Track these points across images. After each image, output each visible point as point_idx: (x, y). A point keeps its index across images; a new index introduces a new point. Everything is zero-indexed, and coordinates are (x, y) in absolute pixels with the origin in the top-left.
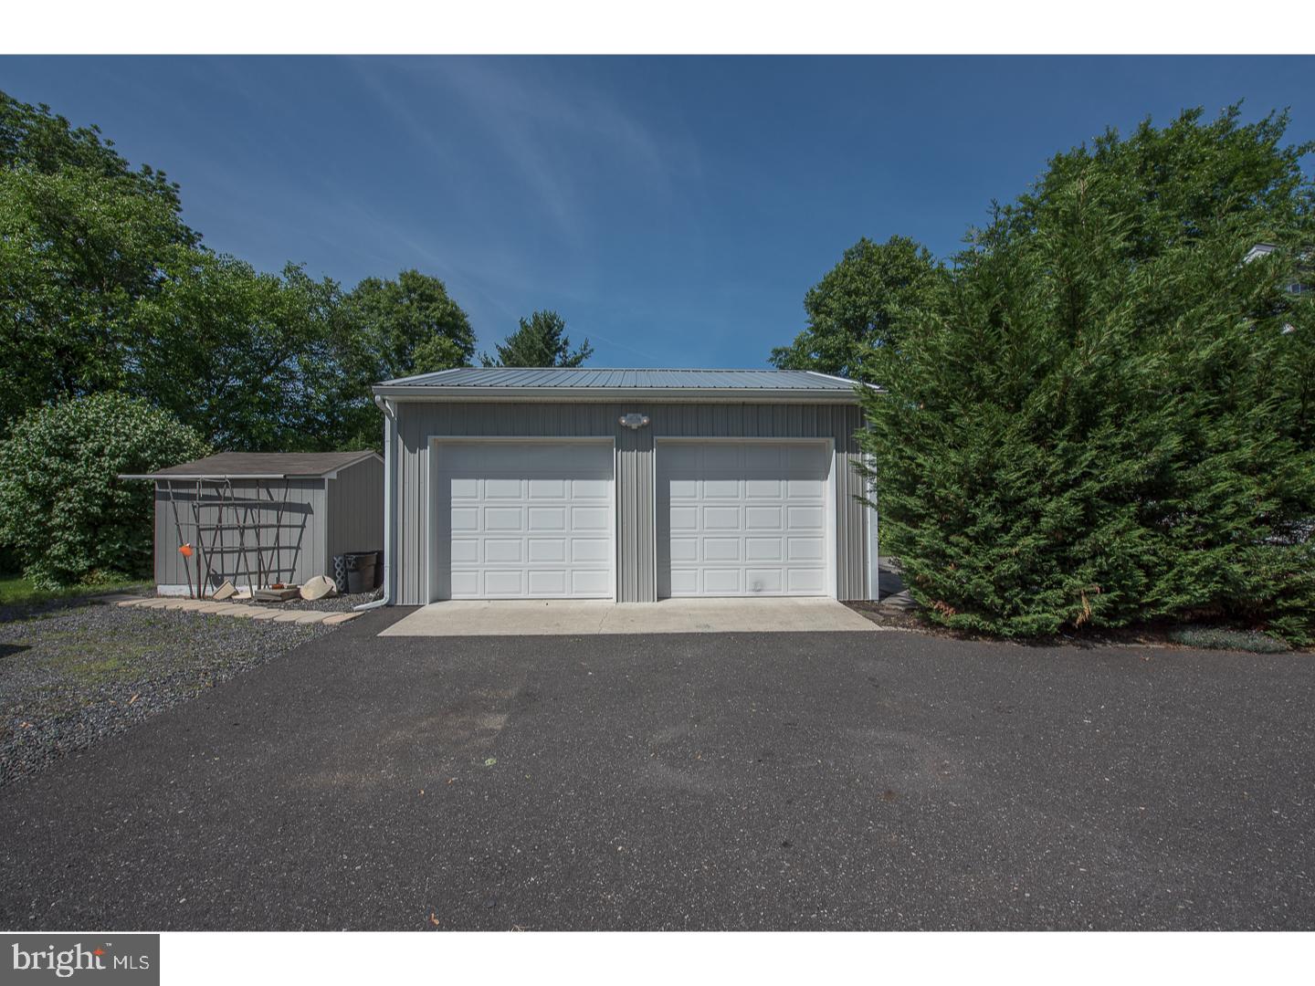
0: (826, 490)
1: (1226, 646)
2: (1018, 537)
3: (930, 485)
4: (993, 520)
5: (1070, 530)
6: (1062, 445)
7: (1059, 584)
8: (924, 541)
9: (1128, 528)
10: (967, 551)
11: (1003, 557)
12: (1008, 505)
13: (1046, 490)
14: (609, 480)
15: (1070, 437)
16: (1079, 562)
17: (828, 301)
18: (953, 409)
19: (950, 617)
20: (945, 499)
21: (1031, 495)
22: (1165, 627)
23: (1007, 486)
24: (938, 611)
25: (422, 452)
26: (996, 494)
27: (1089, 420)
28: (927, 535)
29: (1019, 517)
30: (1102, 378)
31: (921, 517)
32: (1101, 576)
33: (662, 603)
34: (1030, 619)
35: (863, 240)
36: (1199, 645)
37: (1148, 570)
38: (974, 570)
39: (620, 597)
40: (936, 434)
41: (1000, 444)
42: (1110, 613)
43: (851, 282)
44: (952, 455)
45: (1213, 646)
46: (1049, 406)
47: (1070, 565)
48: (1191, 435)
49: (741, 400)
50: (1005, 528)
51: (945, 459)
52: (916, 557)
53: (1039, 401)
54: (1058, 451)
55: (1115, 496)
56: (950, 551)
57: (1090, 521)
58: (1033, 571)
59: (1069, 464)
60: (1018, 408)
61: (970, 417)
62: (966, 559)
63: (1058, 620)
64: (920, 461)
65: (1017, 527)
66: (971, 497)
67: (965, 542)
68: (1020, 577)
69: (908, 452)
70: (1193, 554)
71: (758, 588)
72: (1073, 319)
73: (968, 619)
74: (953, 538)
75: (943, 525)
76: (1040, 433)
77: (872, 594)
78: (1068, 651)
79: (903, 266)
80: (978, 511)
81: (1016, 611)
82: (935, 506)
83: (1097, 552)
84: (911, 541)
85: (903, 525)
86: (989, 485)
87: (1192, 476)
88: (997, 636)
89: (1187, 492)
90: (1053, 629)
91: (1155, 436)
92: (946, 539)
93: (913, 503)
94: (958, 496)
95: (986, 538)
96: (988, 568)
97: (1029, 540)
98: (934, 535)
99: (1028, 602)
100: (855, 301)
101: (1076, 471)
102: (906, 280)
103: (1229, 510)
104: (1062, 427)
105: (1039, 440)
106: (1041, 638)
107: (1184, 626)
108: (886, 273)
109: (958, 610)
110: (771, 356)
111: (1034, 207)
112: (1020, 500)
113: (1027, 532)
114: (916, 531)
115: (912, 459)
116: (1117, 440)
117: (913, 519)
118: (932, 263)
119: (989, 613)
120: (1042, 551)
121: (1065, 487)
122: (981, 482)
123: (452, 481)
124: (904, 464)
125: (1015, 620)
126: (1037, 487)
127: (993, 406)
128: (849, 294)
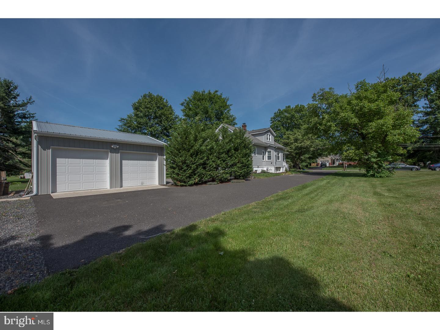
0: (156, 163)
1: (212, 184)
2: (189, 171)
3: (177, 163)
4: (186, 168)
5: (195, 170)
6: (194, 157)
7: (194, 177)
8: (176, 172)
9: (201, 169)
10: (182, 173)
11: (187, 174)
12: (187, 166)
13: (192, 164)
14: (106, 159)
15: (195, 157)
16: (196, 174)
17: (140, 108)
18: (180, 151)
19: (179, 184)
20: (179, 165)
21: (190, 164)
22: (205, 183)
23: (188, 163)
24: (178, 183)
25: (48, 150)
26: (186, 164)
27: (197, 155)
28: (176, 171)
29: (189, 168)
30: (199, 149)
31: (176, 168)
32: (198, 176)
33: (122, 188)
34: (191, 182)
35: (149, 93)
36: (209, 184)
37: (203, 174)
38: (183, 176)
39: (111, 187)
40: (178, 155)
41: (187, 157)
42: (200, 181)
43: (147, 104)
44: (180, 158)
45: (210, 184)
46: (193, 152)
47: (195, 174)
48: (208, 157)
49: (140, 144)
50: (187, 169)
51: (179, 159)
52: (174, 175)
53: (192, 151)
54: (194, 158)
55: (200, 165)
56: (180, 173)
57: (197, 168)
58: (190, 176)
59: (195, 160)
60: (189, 152)
61: (183, 152)
62: (182, 174)
63: (194, 182)
64: (176, 159)
65: (189, 169)
66: (183, 164)
67: (182, 172)
68: (189, 177)
69: (173, 157)
70: (208, 172)
71: (142, 184)
72: (196, 140)
73: (182, 184)
74: (180, 171)
75: (179, 169)
76: (191, 156)
77: (165, 183)
78: (195, 187)
79: (162, 104)
80: (184, 167)
81: (188, 182)
82: (178, 166)
83: (198, 172)
84: (174, 172)
85: (172, 169)
86: (185, 163)
87: (208, 162)
88: (186, 186)
89: (207, 164)
90: (193, 184)
91: (204, 157)
92: (179, 171)
93: (174, 166)
94: (181, 165)
95: (185, 171)
96: (185, 176)
97: (190, 171)
98: (177, 171)
99: (190, 180)
100: (149, 111)
101: (195, 161)
102: (162, 108)
103: (211, 167)
104: (194, 155)
105: (191, 157)
106: (191, 185)
107: (208, 182)
108: (157, 105)
109: (181, 182)
110: (120, 119)
111: (191, 100)
112: (189, 165)
113: (190, 170)
114: (174, 170)
115: (174, 158)
116: (200, 157)
117: (174, 168)
118: (168, 104)
119: (185, 182)
120: (192, 172)
121: (194, 163)
122: (184, 162)
123: (57, 159)
124: (173, 159)
125: (188, 183)
126: (191, 163)
127: (186, 151)
128: (147, 108)
